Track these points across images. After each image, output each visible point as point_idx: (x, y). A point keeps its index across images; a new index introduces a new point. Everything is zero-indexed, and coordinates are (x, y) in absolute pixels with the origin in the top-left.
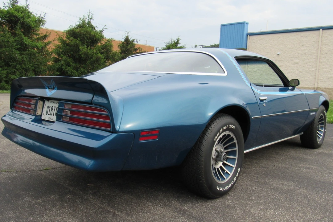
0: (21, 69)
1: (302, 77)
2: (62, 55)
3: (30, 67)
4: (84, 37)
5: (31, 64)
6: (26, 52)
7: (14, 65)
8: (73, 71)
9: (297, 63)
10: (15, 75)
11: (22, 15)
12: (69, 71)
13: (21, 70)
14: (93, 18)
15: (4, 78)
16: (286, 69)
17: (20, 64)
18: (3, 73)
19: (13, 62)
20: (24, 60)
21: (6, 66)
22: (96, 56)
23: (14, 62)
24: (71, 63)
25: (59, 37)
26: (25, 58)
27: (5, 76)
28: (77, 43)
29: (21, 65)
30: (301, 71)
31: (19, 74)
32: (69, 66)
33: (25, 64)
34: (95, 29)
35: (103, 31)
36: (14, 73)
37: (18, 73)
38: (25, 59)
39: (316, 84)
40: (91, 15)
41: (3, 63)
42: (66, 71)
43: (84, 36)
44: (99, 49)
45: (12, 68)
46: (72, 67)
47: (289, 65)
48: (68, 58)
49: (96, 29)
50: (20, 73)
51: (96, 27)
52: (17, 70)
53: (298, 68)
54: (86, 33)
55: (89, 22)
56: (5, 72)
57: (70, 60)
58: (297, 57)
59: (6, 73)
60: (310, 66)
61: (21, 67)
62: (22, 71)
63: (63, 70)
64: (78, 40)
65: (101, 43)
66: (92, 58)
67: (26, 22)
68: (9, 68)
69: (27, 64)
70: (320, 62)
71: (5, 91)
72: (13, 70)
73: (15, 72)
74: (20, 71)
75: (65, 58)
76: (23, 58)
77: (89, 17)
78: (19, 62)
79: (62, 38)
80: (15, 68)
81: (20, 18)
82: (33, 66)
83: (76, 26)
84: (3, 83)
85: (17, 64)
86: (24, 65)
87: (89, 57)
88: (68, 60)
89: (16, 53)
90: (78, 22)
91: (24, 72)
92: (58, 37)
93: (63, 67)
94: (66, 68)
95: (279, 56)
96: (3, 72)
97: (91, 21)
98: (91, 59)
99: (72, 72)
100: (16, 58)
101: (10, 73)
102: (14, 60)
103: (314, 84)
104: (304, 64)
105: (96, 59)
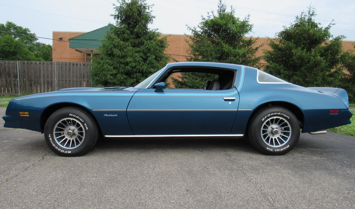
2: (271, 62)
4: (300, 38)
11: (225, 22)
14: (315, 13)
22: (314, 59)
24: (282, 71)
25: (271, 42)
28: (290, 45)
32: (280, 74)
34: (317, 26)
35: (329, 28)
40: (312, 9)
43: (301, 36)
44: (320, 51)
46: (282, 75)
48: (278, 65)
49: (319, 26)
51: (320, 24)
54: (302, 33)
55: (310, 19)
57: (280, 67)
64: (291, 42)
65: (326, 44)
66: (309, 62)
67: (229, 28)
75: (275, 65)
77: (309, 13)
79: (274, 42)
81: (223, 25)
83: (292, 26)
87: (305, 62)
88: (278, 67)
90: (295, 21)
92: (269, 42)
97: (313, 18)
98: (308, 64)
105: (315, 63)
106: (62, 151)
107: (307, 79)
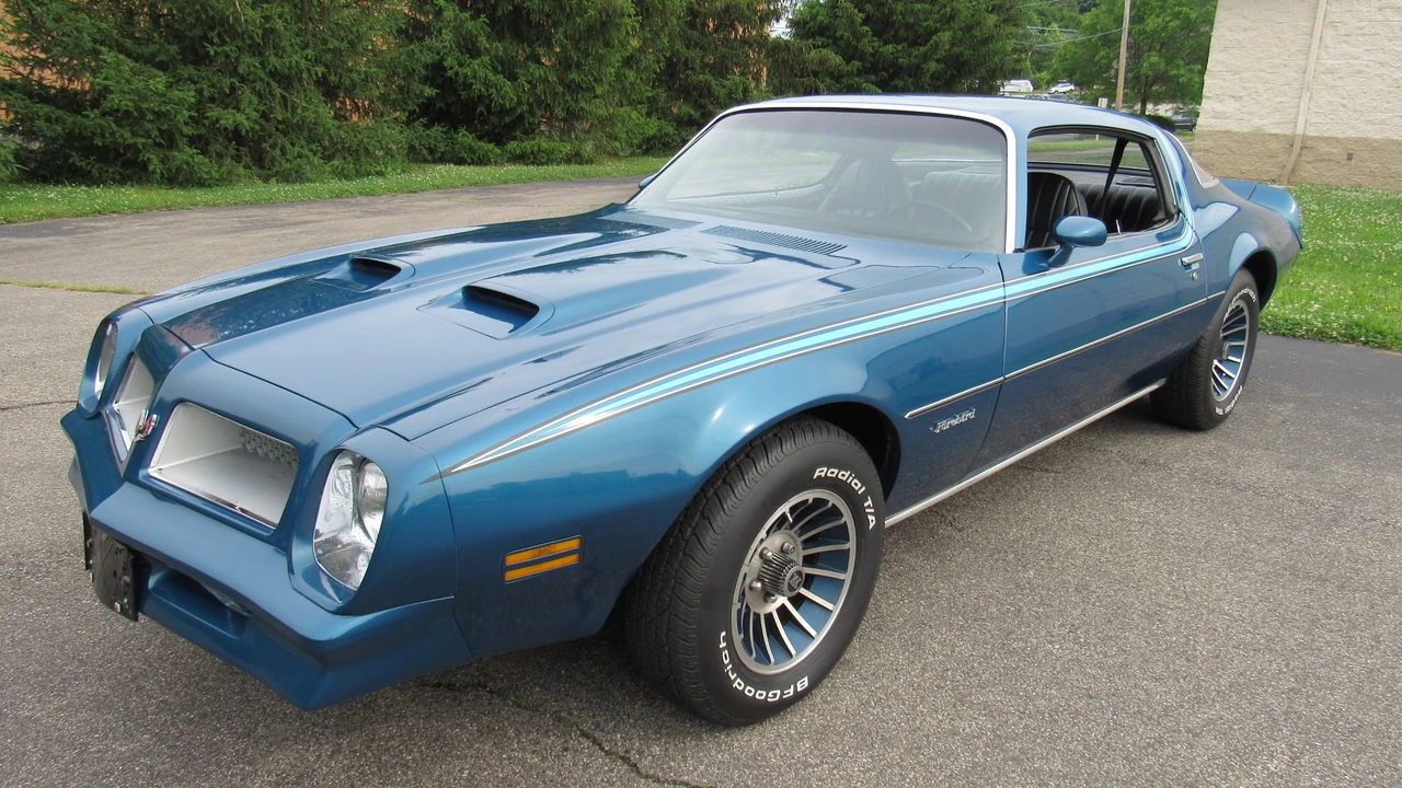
0: (263, 76)
3: (303, 64)
5: (308, 51)
7: (227, 56)
8: (491, 76)
10: (239, 110)
12: (474, 77)
13: (262, 79)
15: (186, 124)
17: (256, 50)
18: (181, 102)
19: (223, 43)
20: (273, 31)
21: (185, 62)
23: (227, 39)
24: (483, 42)
26: (280, 17)
27: (190, 117)
29: (261, 54)
31: (255, 100)
32: (474, 52)
33: (279, 52)
36: (229, 100)
37: (247, 94)
38: (279, 25)
41: (174, 49)
42: (461, 80)
45: (220, 71)
46: (486, 59)
48: (467, 15)
50: (260, 96)
52: (243, 80)
56: (190, 95)
57: (477, 26)
59: (193, 100)
61: (263, 65)
62: (268, 84)
63: (450, 74)
66: (580, 12)
68: (204, 71)
69: (289, 49)
71: (200, 195)
72: (227, 81)
73: (233, 88)
74: (259, 85)
75: (456, 16)
76: (267, 18)
78: (251, 38)
80: (235, 72)
82: (317, 61)
84: (182, 150)
85: (240, 50)
86: (276, 55)
88: (470, 25)
91: (278, 91)
93: (449, 62)
94: (461, 65)
96: (176, 94)
98: (577, 20)
99: (487, 84)
100: (237, 19)
101: (212, 99)
102: (228, 29)
105: (602, 16)
106: (774, 695)
107: (574, 76)
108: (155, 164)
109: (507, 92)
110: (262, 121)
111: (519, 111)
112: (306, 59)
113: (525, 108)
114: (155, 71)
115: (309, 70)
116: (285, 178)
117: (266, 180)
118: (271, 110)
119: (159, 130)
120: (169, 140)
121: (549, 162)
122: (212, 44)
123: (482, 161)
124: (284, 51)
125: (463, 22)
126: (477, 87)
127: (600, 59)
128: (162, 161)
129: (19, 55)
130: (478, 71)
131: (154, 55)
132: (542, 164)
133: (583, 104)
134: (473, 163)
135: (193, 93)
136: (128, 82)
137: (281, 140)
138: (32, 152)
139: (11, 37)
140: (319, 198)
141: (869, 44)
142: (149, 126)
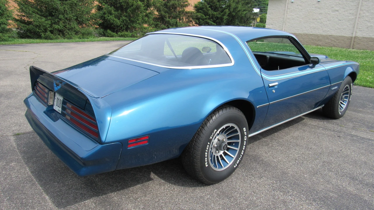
1: (341, 25)
2: (104, 3)
5: (73, 14)
6: (67, 2)
7: (57, 15)
8: (115, 19)
9: (337, 11)
10: (59, 25)
12: (111, 19)
13: (64, 19)
15: (49, 28)
16: (326, 17)
17: (63, 14)
18: (47, 24)
19: (56, 13)
21: (49, 16)
22: (136, 3)
24: (113, 12)
26: (67, 7)
27: (50, 26)
30: (340, 19)
32: (111, 14)
36: (57, 23)
37: (61, 22)
38: (67, 9)
39: (354, 33)
41: (47, 13)
42: (108, 19)
45: (55, 18)
46: (113, 15)
47: (329, 12)
48: (109, 6)
50: (63, 23)
52: (60, 19)
53: (338, 16)
56: (49, 22)
57: (112, 9)
58: (338, 4)
59: (50, 23)
60: (350, 13)
61: (64, 17)
62: (65, 21)
63: (106, 18)
66: (132, 5)
68: (53, 18)
70: (361, 10)
71: (50, 41)
73: (58, 21)
74: (63, 21)
76: (64, 8)
78: (61, 11)
80: (58, 18)
82: (75, 16)
84: (48, 33)
85: (59, 14)
86: (67, 15)
88: (110, 9)
89: (57, 3)
91: (67, 22)
93: (105, 16)
94: (108, 16)
95: (319, 3)
96: (47, 22)
98: (132, 7)
99: (114, 21)
100: (58, 8)
101: (54, 23)
102: (57, 10)
103: (353, 33)
104: (344, 12)
105: (137, 6)
107: (132, 19)
108: (43, 35)
109: (118, 22)
110: (64, 27)
111: (121, 26)
112: (73, 15)
113: (122, 25)
114: (43, 18)
115: (73, 18)
116: (68, 38)
117: (64, 39)
118: (66, 25)
119: (44, 29)
120: (45, 30)
121: (127, 37)
122: (54, 13)
123: (112, 36)
124: (68, 14)
125: (108, 8)
126: (111, 21)
127: (138, 16)
128: (44, 35)
129: (20, 14)
130: (111, 18)
131: (44, 15)
132: (125, 37)
133: (134, 25)
134: (111, 37)
135: (50, 22)
136: (38, 20)
137: (68, 31)
138: (21, 33)
139: (19, 11)
140: (73, 42)
141: (211, 12)
142: (41, 28)
